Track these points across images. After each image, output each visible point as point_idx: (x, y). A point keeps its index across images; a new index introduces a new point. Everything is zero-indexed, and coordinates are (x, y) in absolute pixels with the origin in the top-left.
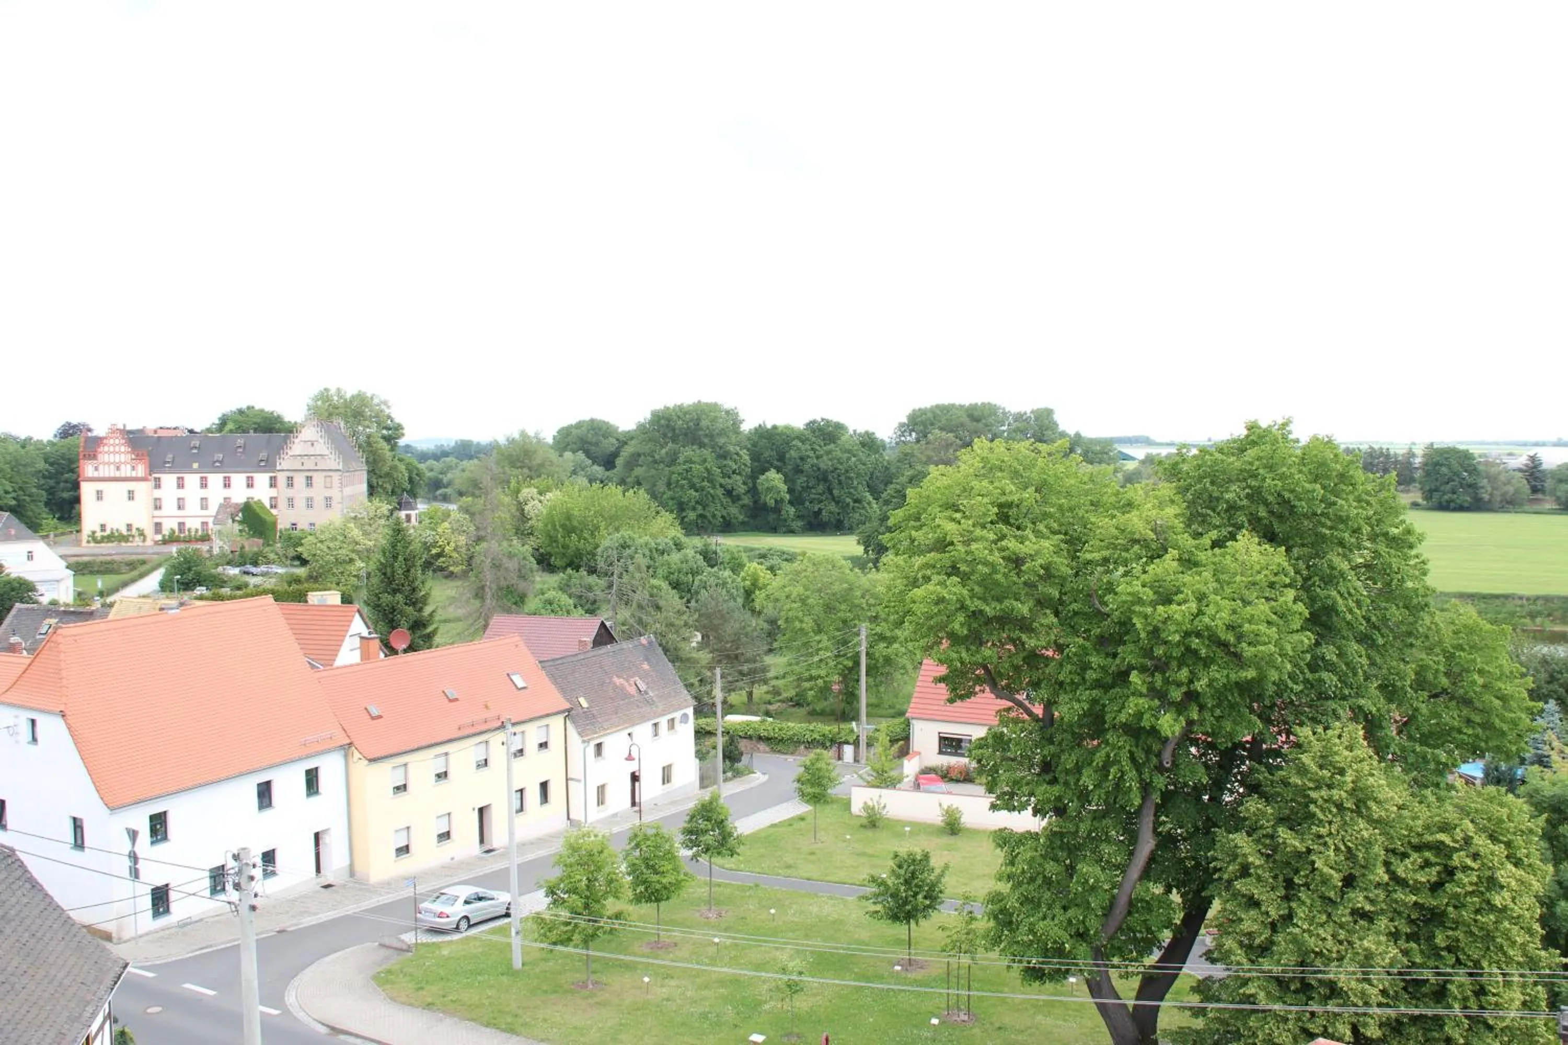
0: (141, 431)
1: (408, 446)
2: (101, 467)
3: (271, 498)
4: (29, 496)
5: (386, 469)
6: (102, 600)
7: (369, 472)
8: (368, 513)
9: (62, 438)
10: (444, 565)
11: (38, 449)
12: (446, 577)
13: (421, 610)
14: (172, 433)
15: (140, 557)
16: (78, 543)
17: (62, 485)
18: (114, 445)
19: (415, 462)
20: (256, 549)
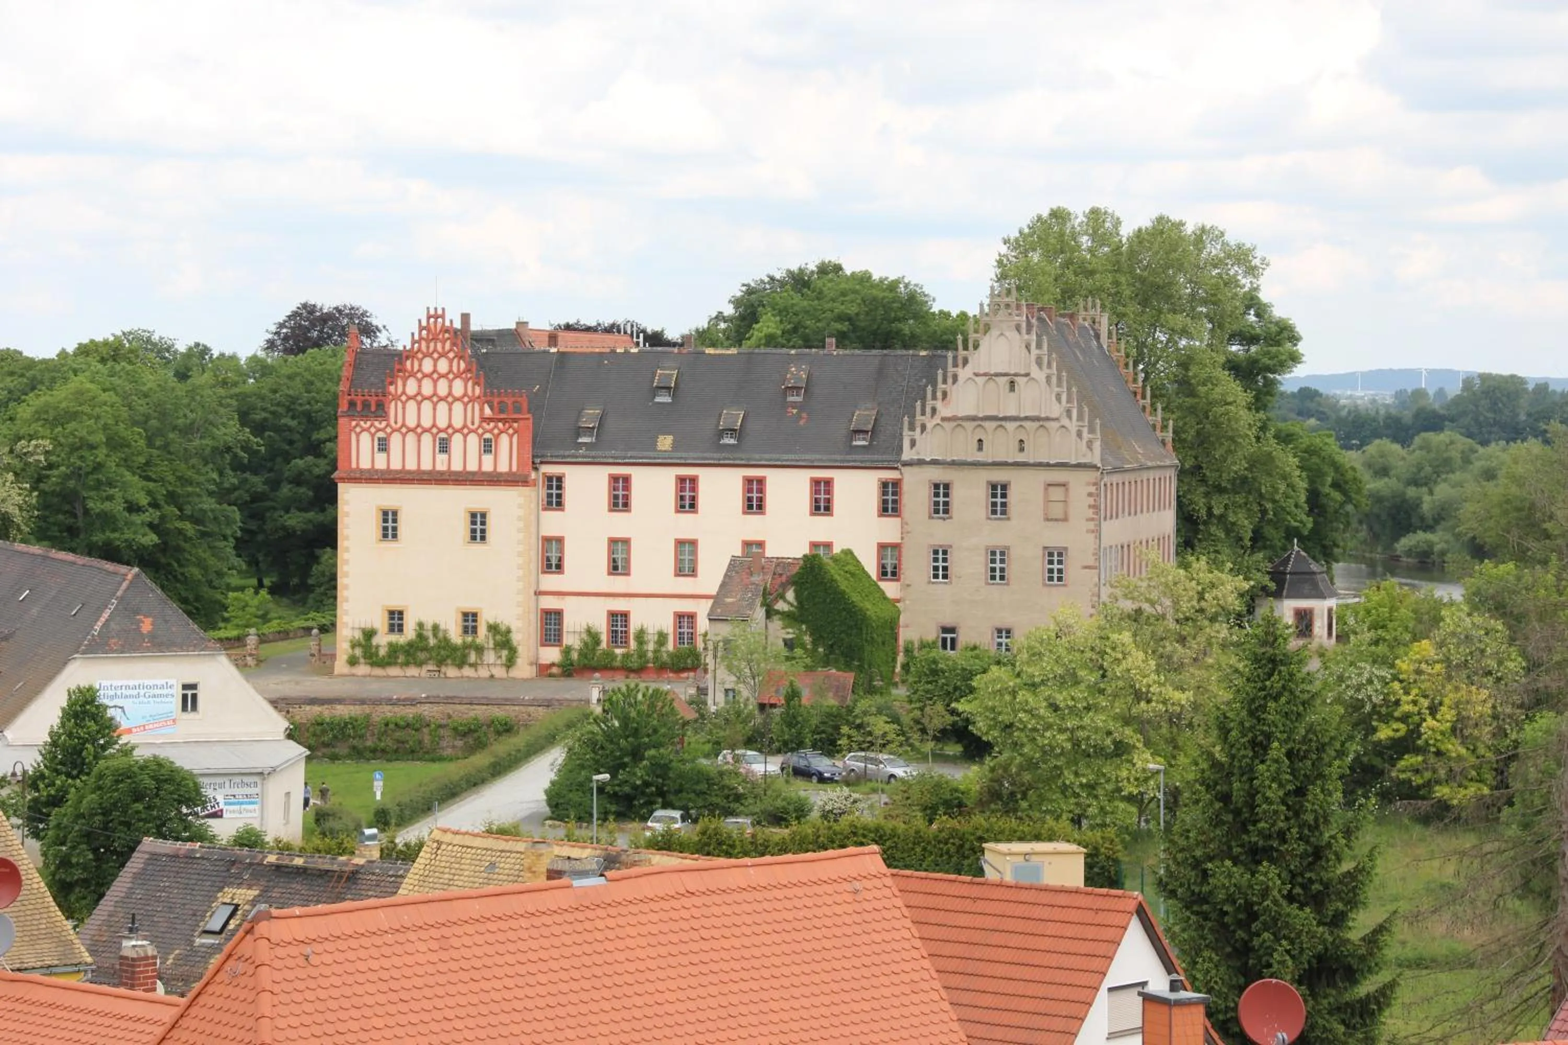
0: (514, 336)
1: (1307, 394)
2: (395, 441)
3: (882, 547)
4: (196, 520)
5: (1238, 466)
6: (384, 838)
7: (1182, 473)
8: (1176, 603)
9: (288, 351)
10: (1417, 780)
11: (224, 383)
12: (1425, 820)
13: (1338, 921)
14: (601, 344)
15: (498, 713)
16: (324, 662)
17: (286, 490)
18: (434, 376)
19: (1332, 446)
20: (831, 701)
